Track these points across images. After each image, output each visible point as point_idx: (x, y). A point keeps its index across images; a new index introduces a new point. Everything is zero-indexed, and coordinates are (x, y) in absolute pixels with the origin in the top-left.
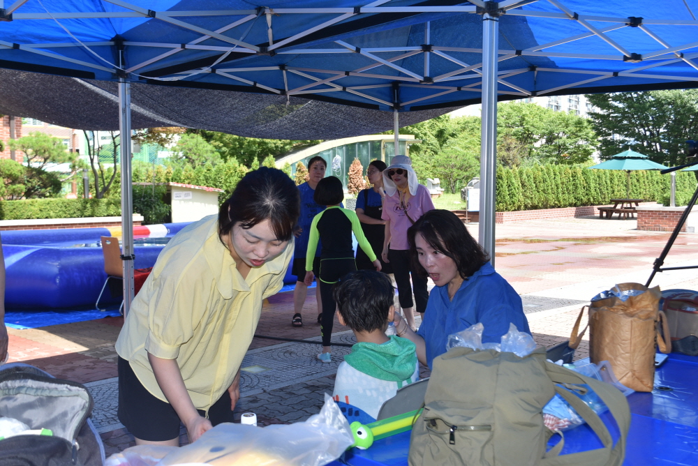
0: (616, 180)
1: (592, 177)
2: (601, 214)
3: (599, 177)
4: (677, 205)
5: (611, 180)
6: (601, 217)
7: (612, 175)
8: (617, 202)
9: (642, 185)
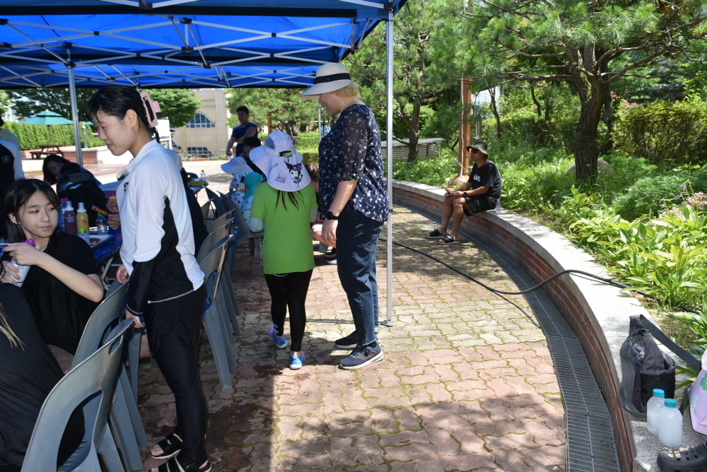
0: (38, 132)
1: (20, 130)
2: (33, 156)
3: (25, 130)
4: (89, 147)
5: (34, 132)
6: (33, 159)
7: (34, 128)
8: (43, 147)
9: (56, 135)
